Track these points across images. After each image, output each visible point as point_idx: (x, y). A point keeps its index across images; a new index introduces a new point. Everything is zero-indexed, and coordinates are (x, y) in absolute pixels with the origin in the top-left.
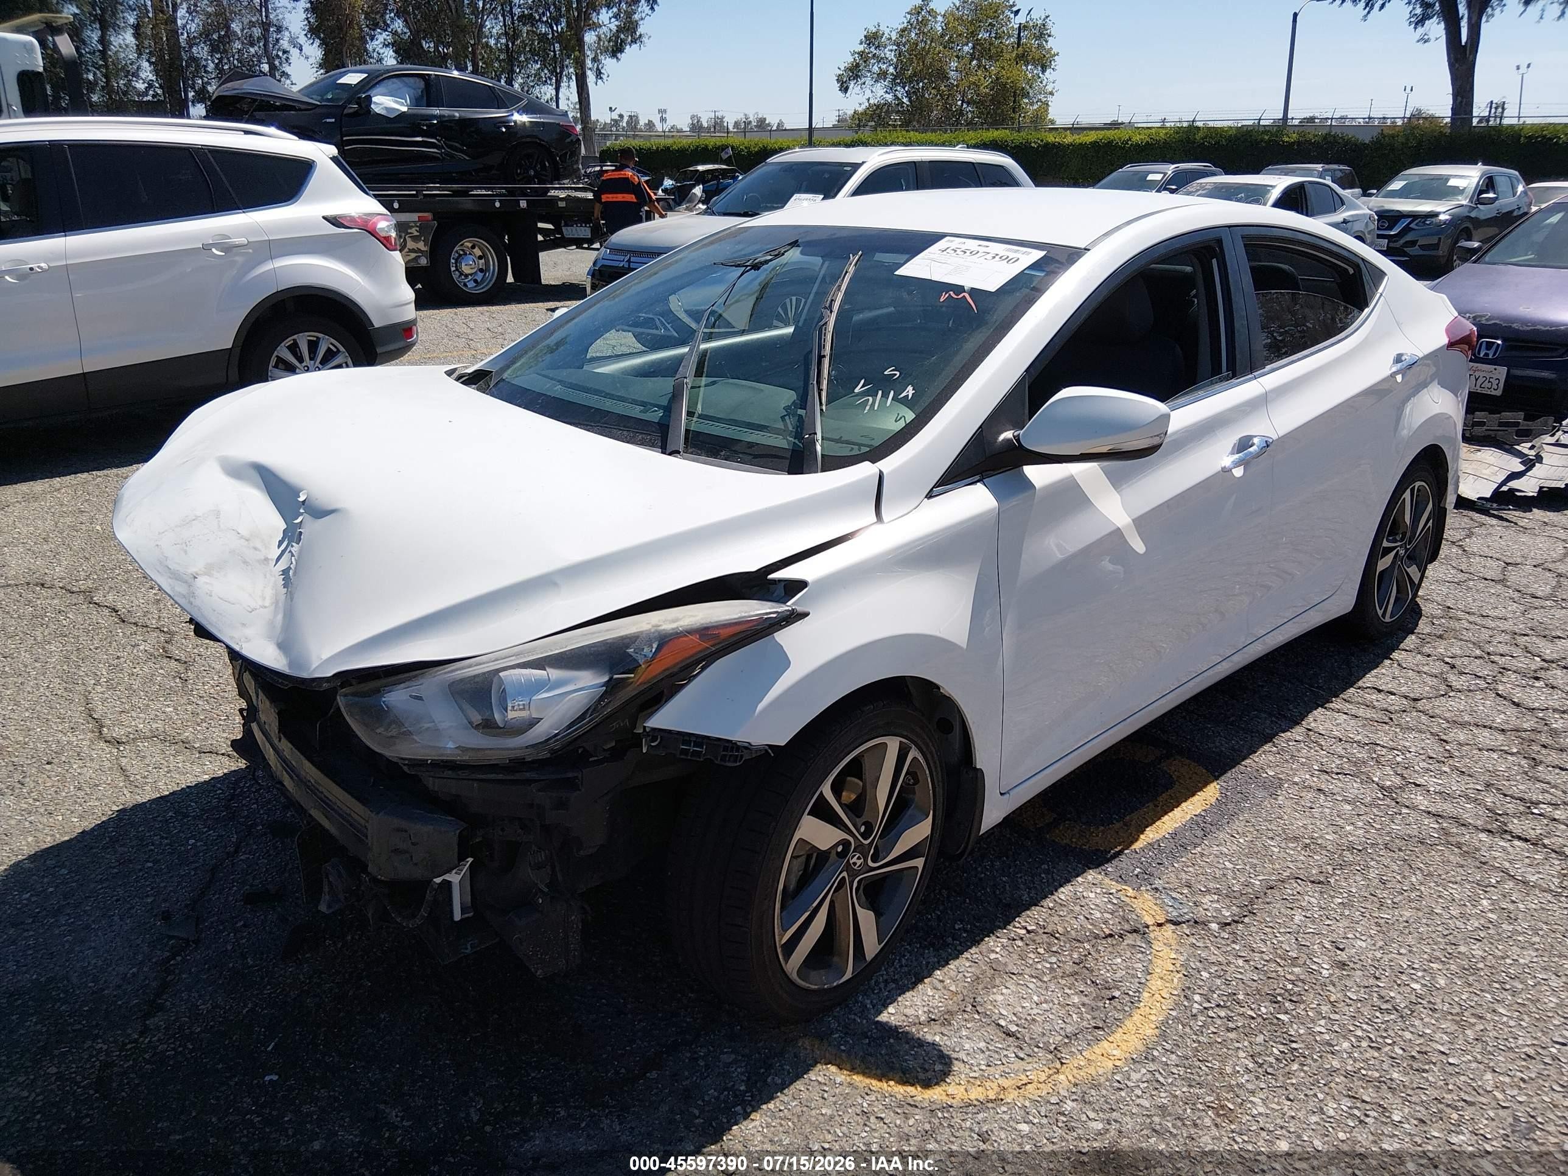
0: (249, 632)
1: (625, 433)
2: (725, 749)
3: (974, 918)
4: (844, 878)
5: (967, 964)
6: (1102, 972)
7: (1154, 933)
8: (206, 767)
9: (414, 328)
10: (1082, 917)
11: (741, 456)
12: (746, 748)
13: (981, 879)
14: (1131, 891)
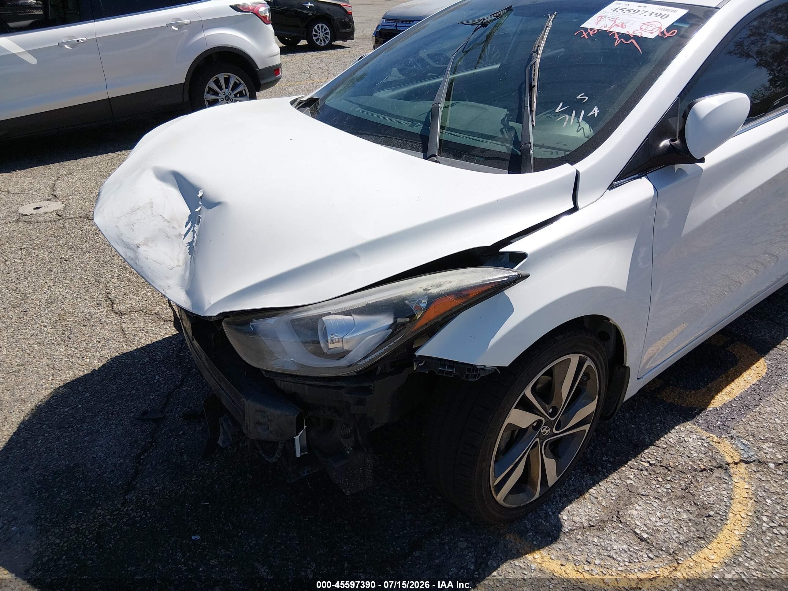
0: (171, 282)
1: (400, 141)
2: (469, 370)
3: (615, 453)
4: (537, 442)
5: (613, 487)
6: (701, 497)
7: (733, 470)
8: (167, 330)
9: (280, 69)
10: (685, 456)
11: (477, 158)
12: (483, 369)
13: (617, 425)
14: (716, 438)
